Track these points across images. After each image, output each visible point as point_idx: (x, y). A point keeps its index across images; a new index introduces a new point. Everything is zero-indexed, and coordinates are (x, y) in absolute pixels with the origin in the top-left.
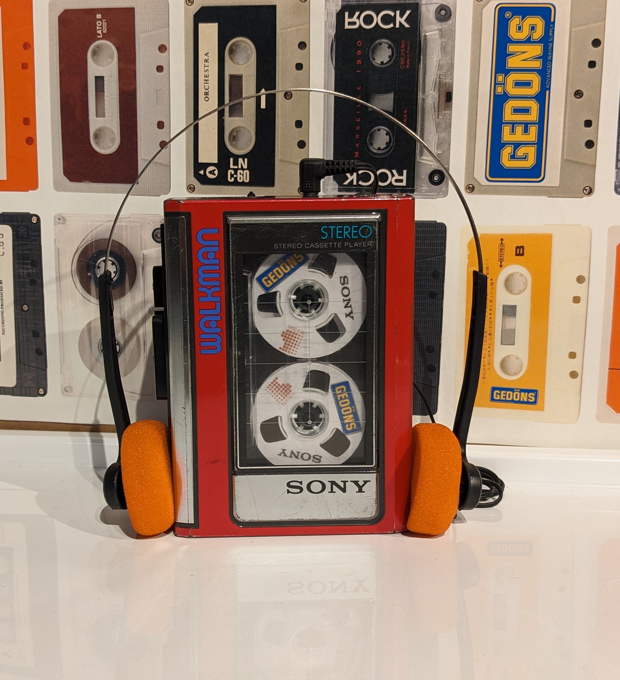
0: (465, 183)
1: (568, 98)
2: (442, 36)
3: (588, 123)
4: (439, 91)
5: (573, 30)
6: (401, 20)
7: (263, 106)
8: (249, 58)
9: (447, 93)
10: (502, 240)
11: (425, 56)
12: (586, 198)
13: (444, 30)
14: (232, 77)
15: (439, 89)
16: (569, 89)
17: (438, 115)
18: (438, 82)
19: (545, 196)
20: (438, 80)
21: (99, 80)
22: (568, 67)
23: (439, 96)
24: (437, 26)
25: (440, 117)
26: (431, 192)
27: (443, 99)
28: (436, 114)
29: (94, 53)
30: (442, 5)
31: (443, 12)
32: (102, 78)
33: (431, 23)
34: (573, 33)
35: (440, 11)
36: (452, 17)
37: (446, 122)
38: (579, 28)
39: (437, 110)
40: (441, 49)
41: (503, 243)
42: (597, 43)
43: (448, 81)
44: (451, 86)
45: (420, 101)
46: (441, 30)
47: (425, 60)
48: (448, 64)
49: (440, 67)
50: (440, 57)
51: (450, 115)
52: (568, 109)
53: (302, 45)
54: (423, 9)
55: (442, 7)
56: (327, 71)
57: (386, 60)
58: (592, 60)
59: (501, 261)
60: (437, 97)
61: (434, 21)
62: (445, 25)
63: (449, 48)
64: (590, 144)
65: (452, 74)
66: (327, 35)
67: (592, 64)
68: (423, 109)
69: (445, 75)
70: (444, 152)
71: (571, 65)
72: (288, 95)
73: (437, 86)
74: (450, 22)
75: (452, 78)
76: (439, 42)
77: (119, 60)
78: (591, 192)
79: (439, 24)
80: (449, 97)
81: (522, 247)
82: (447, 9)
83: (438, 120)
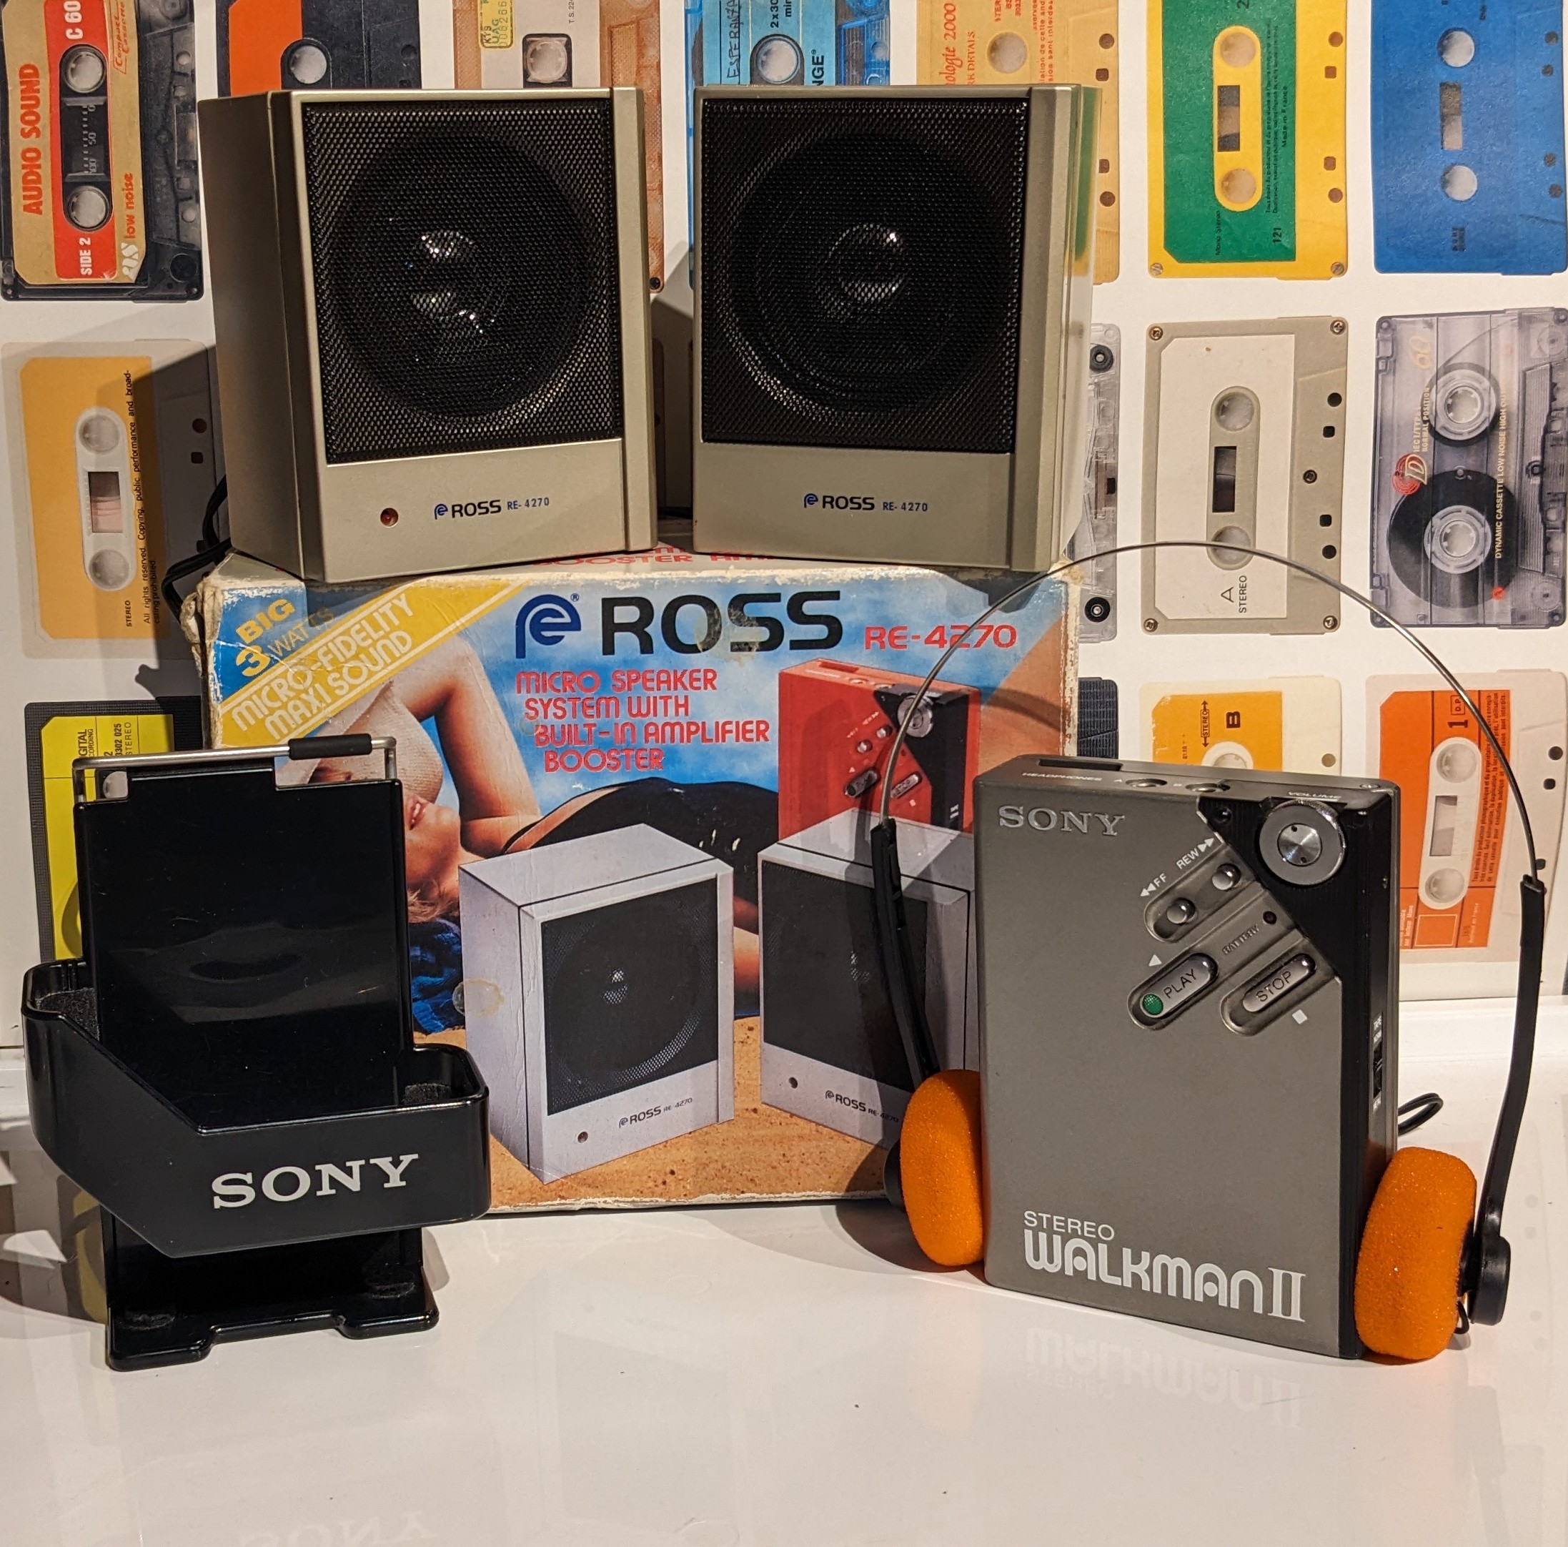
0: (1142, 618)
1: (1295, 484)
2: (1099, 394)
3: (1326, 520)
4: (1097, 478)
5: (1300, 379)
9: (1109, 479)
10: (1205, 703)
12: (1328, 635)
13: (1102, 384)
15: (1096, 473)
16: (1295, 471)
17: (1096, 513)
18: (1094, 464)
19: (1266, 632)
20: (1094, 460)
22: (1293, 437)
23: (1096, 485)
24: (1093, 378)
25: (1100, 517)
26: (1091, 632)
27: (1103, 489)
28: (1093, 511)
30: (1099, 346)
31: (1100, 358)
34: (1299, 386)
35: (1096, 356)
36: (1114, 364)
37: (1108, 525)
38: (1307, 378)
39: (1093, 506)
40: (1099, 414)
41: (1207, 707)
42: (1335, 399)
43: (1110, 461)
44: (1115, 469)
46: (1097, 384)
48: (1109, 436)
49: (1097, 440)
50: (1097, 424)
51: (1115, 513)
52: (1295, 499)
55: (1098, 350)
58: (1329, 424)
59: (1205, 736)
60: (1094, 486)
62: (1103, 377)
63: (1110, 412)
64: (1330, 552)
65: (1116, 451)
67: (1329, 432)
69: (1105, 453)
70: (1107, 569)
71: (1297, 434)
73: (1093, 468)
74: (1111, 372)
75: (1116, 458)
76: (1096, 402)
78: (1335, 624)
79: (1095, 375)
80: (1112, 486)
81: (1237, 714)
82: (1107, 353)
83: (1096, 521)
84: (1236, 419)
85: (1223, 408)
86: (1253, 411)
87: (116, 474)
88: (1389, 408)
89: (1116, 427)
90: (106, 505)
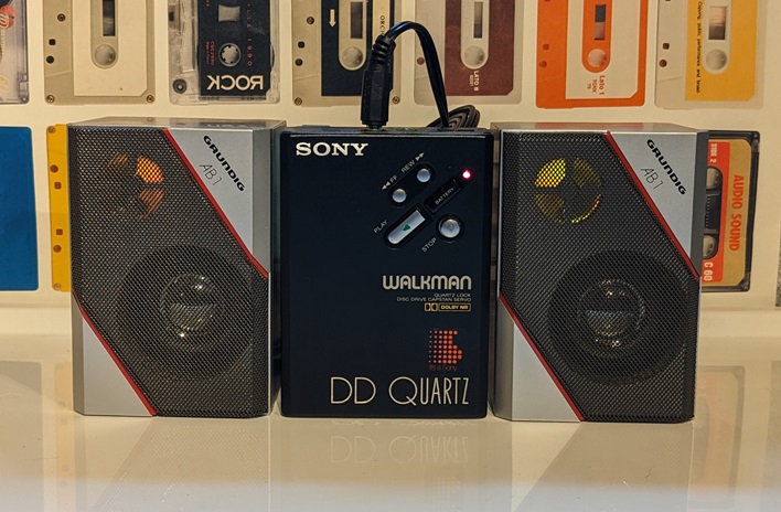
1: (70, 14)
2: (180, 68)
4: (180, 21)
5: (70, 71)
6: (215, 82)
7: (332, 12)
8: (345, 53)
9: (173, 20)
11: (193, 52)
13: (179, 73)
14: (361, 37)
15: (180, 24)
16: (70, 21)
18: (181, 29)
20: (182, 31)
21: (478, 34)
24: (184, 76)
27: (176, 15)
28: (181, 3)
29: (481, 58)
30: (181, 93)
32: (475, 36)
33: (190, 78)
34: (70, 68)
35: (183, 88)
36: (172, 83)
38: (66, 72)
39: (181, 6)
40: (180, 57)
43: (173, 30)
44: (170, 26)
45: (196, 13)
46: (181, 73)
47: (194, 48)
48: (174, 44)
49: (180, 42)
50: (181, 51)
52: (69, 5)
53: (299, 63)
54: (197, 90)
55: (181, 91)
56: (278, 42)
57: (227, 49)
58: (53, 46)
60: (181, 17)
61: (187, 80)
62: (179, 77)
63: (173, 57)
65: (170, 36)
66: (278, 70)
67: (52, 42)
68: (193, 7)
69: (175, 35)
71: (70, 42)
72: (311, 21)
73: (182, 27)
74: (174, 79)
75: (170, 32)
76: (182, 63)
77: (460, 52)
79: (183, 78)
80: (171, 17)
82: (177, 89)
84: (104, 51)
85: (111, 58)
86: (95, 55)
87: (710, 38)
88: (20, 54)
89: (170, 49)
90: (718, 21)
